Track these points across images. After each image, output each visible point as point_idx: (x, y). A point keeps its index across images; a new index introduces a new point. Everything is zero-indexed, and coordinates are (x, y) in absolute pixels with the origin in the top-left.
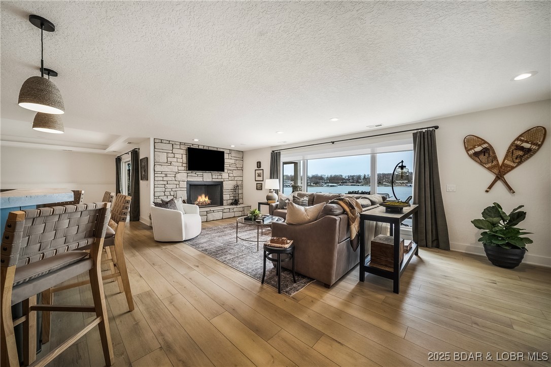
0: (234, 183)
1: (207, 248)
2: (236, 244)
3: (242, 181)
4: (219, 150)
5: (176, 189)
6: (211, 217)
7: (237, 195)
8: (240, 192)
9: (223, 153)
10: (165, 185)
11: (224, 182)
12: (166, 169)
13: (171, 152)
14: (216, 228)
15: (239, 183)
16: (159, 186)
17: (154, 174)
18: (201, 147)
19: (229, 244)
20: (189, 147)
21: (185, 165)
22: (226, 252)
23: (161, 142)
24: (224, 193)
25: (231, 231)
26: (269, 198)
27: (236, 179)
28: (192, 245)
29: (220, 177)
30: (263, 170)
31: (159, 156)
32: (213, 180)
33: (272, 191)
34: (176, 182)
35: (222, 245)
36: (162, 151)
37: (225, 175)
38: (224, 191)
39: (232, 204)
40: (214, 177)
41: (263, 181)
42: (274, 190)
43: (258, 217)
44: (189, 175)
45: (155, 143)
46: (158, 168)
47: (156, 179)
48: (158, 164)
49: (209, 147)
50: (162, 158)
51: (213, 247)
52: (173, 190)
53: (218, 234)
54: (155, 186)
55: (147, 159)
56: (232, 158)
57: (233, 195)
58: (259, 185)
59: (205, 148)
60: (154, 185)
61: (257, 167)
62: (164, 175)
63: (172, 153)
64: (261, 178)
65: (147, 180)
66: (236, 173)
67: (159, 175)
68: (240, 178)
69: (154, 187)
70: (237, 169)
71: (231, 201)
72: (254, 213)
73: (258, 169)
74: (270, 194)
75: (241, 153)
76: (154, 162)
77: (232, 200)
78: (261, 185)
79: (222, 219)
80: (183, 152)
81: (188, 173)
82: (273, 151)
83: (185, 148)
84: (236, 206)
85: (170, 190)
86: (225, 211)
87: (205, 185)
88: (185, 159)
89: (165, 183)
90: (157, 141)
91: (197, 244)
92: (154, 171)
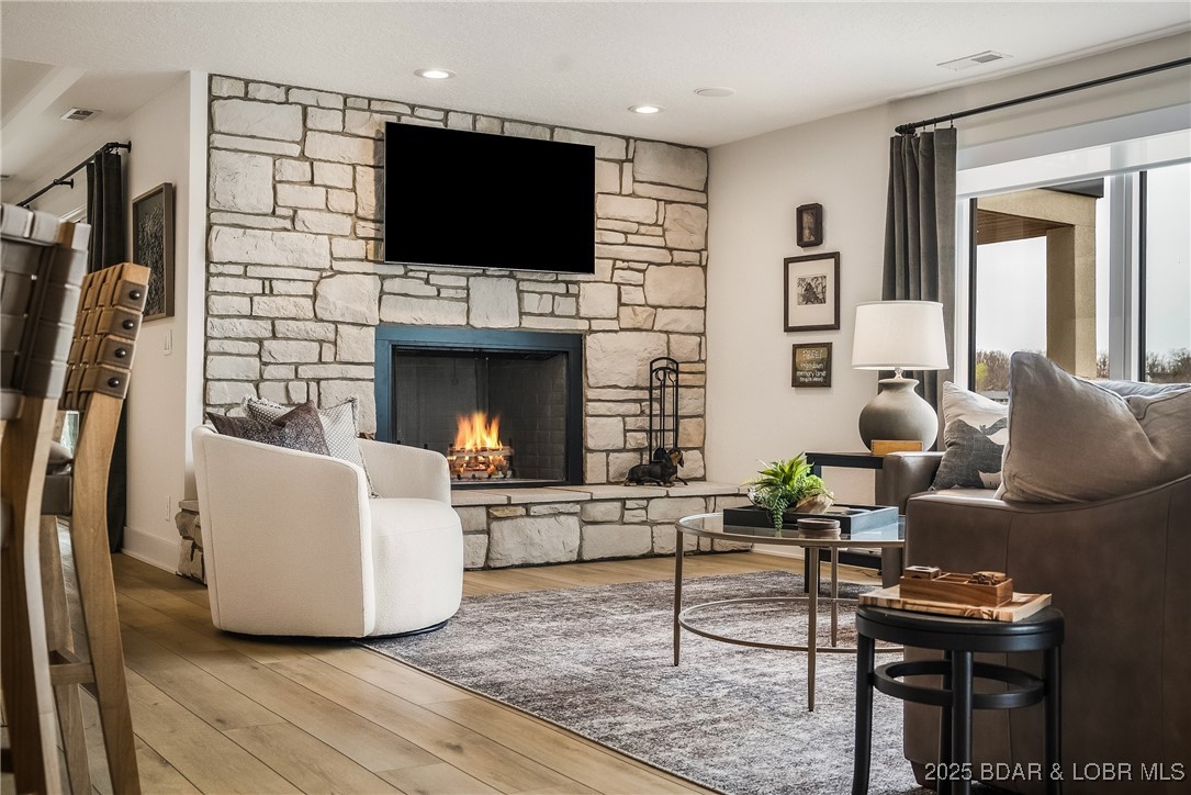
0: (650, 346)
1: (501, 677)
2: (669, 671)
3: (702, 334)
4: (560, 137)
5: (321, 371)
6: (511, 542)
7: (669, 423)
8: (689, 402)
9: (585, 156)
10: (260, 341)
11: (590, 340)
12: (266, 248)
13: (296, 150)
14: (543, 599)
15: (684, 348)
16: (229, 346)
17: (209, 275)
18: (458, 123)
19: (628, 668)
20: (393, 119)
21: (369, 229)
22: (616, 700)
23: (246, 98)
24: (590, 408)
25: (640, 617)
26: (876, 426)
27: (664, 319)
28: (418, 663)
29: (566, 306)
30: (835, 256)
31: (233, 175)
32: (530, 323)
33: (898, 378)
34: (320, 330)
35: (589, 670)
36: (250, 144)
37: (596, 294)
38: (590, 394)
39: (636, 477)
40: (531, 302)
41: (836, 326)
42: (908, 374)
43: (813, 504)
44: (389, 285)
45: (212, 98)
46: (229, 245)
47: (218, 304)
48: (227, 218)
49: (503, 120)
50: (250, 184)
51: (533, 676)
52: (305, 372)
53: (565, 625)
54: (213, 346)
55: (168, 195)
56: (640, 189)
57: (644, 422)
58: (808, 355)
59: (483, 127)
60: (207, 338)
61: (801, 242)
62: (256, 286)
63: (303, 157)
64: (821, 313)
65: (171, 313)
66: (663, 285)
67: (231, 285)
68: (690, 320)
69: (207, 353)
70: (673, 258)
71: (628, 460)
72: (787, 479)
73: (802, 252)
74: (884, 401)
75: (699, 159)
76: (210, 211)
77: (639, 450)
78: (822, 353)
79: (580, 561)
80: (364, 152)
81: (383, 278)
82: (907, 130)
83: (372, 125)
84: (661, 491)
85: (288, 372)
86: (597, 511)
87: (478, 354)
88: (368, 196)
89: (263, 329)
90: (224, 88)
91: (441, 659)
92: (209, 260)
